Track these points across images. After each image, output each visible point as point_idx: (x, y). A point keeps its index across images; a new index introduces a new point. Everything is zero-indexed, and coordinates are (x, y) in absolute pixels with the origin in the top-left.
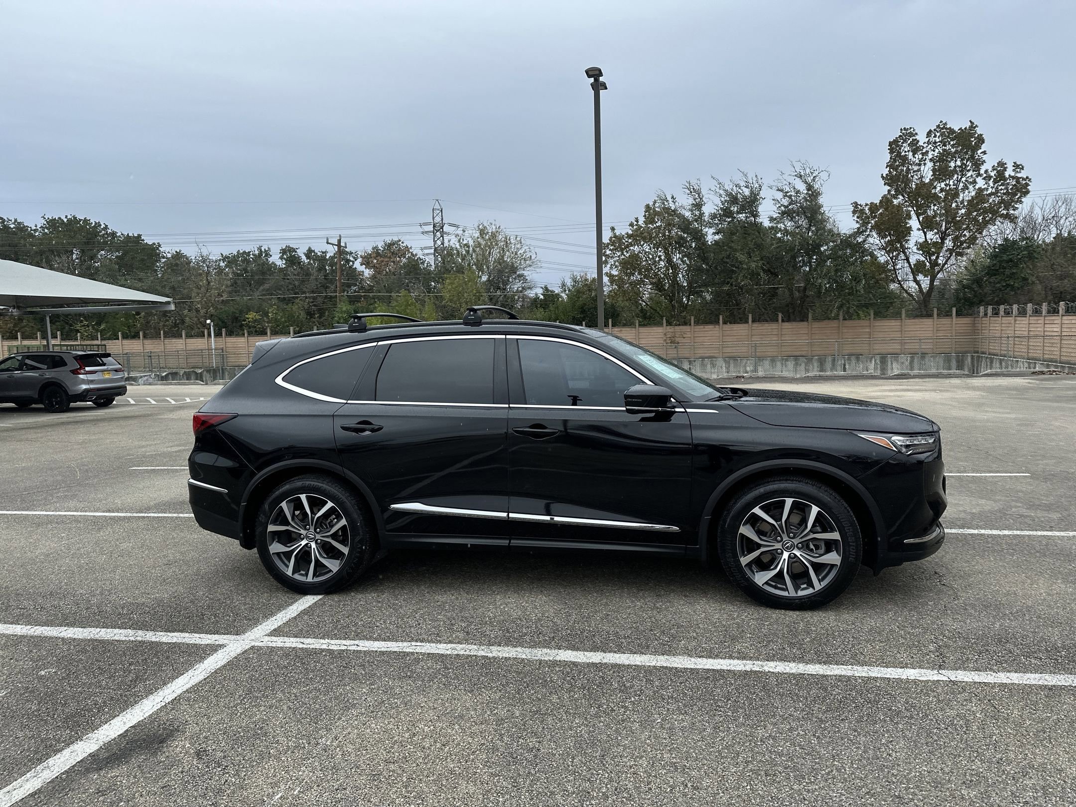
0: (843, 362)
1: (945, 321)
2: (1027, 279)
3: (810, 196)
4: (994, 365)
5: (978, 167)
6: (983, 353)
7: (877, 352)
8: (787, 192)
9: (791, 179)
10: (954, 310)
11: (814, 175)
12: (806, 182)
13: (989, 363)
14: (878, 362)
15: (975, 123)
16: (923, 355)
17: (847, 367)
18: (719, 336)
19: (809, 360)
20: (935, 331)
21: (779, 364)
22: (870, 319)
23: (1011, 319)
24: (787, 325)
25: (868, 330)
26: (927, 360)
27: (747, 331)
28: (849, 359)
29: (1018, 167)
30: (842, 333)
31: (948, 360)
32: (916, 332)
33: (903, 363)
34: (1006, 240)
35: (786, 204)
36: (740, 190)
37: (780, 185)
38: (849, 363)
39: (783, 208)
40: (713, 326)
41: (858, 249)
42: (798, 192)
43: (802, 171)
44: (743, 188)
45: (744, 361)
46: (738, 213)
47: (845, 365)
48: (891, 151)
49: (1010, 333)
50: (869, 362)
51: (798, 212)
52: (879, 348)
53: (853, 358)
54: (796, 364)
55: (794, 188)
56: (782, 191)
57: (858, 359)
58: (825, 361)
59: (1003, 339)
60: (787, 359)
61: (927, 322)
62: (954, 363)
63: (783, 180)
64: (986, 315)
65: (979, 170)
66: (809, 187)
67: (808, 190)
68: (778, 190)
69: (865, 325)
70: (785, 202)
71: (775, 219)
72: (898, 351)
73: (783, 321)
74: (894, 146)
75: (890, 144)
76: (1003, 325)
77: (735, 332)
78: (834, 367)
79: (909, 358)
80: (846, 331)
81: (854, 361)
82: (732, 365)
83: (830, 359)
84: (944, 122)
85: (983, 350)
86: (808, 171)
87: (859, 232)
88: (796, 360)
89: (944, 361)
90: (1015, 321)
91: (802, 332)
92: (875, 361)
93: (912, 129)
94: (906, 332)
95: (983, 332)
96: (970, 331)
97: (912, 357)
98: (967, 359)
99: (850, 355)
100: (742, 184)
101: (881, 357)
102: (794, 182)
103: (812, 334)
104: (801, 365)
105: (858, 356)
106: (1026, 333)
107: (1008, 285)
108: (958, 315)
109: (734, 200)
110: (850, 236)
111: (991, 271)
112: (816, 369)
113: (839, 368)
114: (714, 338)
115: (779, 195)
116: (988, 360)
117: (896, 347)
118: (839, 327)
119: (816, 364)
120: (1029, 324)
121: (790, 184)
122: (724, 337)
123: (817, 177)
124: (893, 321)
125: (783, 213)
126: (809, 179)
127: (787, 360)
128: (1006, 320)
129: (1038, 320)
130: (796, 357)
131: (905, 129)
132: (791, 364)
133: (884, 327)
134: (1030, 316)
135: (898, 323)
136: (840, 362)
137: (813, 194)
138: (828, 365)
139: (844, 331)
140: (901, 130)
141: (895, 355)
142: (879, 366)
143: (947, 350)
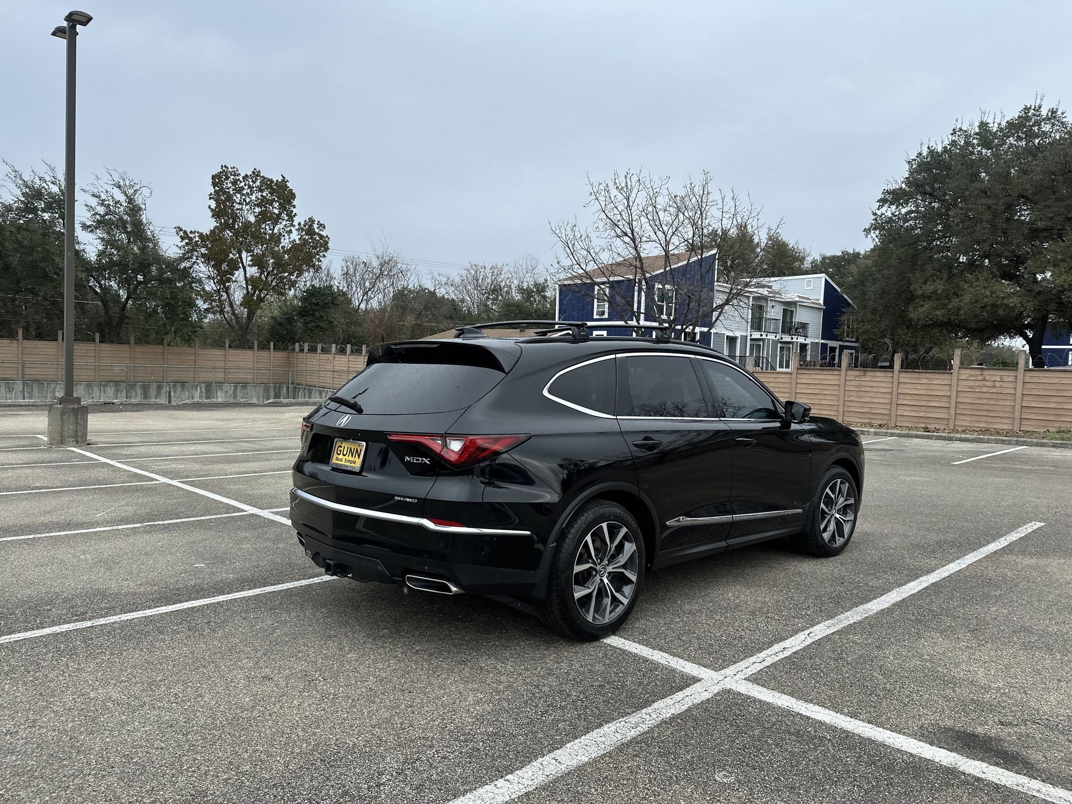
0: (168, 389)
1: (264, 353)
2: (332, 323)
3: (131, 210)
4: (313, 395)
5: (292, 218)
6: (299, 384)
7: (202, 380)
8: (104, 200)
9: (109, 188)
10: (272, 344)
11: (135, 189)
12: (126, 195)
13: (307, 394)
14: (203, 390)
15: (287, 179)
16: (245, 385)
17: (172, 394)
18: (18, 354)
19: (131, 386)
20: (255, 363)
21: (96, 390)
22: (195, 346)
23: (330, 356)
24: (106, 347)
25: (193, 358)
26: (249, 389)
27: (55, 350)
28: (174, 386)
29: (322, 226)
30: (167, 359)
31: (267, 390)
32: (239, 363)
33: (227, 392)
34: (313, 286)
35: (102, 213)
36: (44, 185)
37: (95, 191)
38: (175, 391)
39: (98, 217)
40: (10, 341)
41: (185, 274)
42: (117, 202)
43: (121, 181)
44: (49, 183)
45: (53, 385)
46: (43, 211)
47: (170, 393)
48: (214, 184)
49: (329, 367)
50: (194, 389)
51: (117, 225)
52: (205, 376)
53: (179, 386)
54: (117, 391)
55: (113, 198)
56: (98, 197)
57: (183, 387)
58: (149, 388)
59: (320, 372)
60: (106, 384)
61: (248, 354)
62: (272, 394)
63: (99, 186)
64: (302, 350)
65: (293, 221)
66: (130, 200)
67: (129, 203)
68: (94, 195)
69: (191, 352)
70: (101, 210)
71: (89, 227)
72: (222, 380)
73: (101, 342)
74: (217, 180)
75: (213, 177)
76: (321, 361)
77: (41, 350)
78: (158, 395)
79: (232, 387)
80: (171, 357)
81: (179, 388)
82: (36, 389)
83: (154, 385)
84: (258, 170)
85: (298, 381)
86: (127, 183)
87: (183, 259)
88: (116, 386)
89: (264, 390)
90: (334, 358)
91: (123, 356)
92: (201, 389)
93: (236, 169)
94: (230, 362)
95: (299, 365)
96: (283, 364)
97: (235, 386)
98: (283, 389)
99: (176, 382)
100: (48, 178)
101: (207, 386)
102: (112, 191)
103: (134, 358)
104: (122, 391)
105: (183, 384)
106: (346, 369)
107: (317, 326)
108: (275, 349)
109: (37, 194)
110: (176, 260)
111: (303, 312)
112: (139, 395)
113: (163, 395)
114: (10, 355)
115: (93, 202)
116: (306, 390)
117: (220, 376)
118: (164, 353)
119: (139, 391)
120: (349, 361)
121: (107, 192)
122: (24, 356)
123: (139, 192)
124: (217, 350)
125: (99, 222)
126: (131, 191)
127: (106, 386)
128: (324, 357)
129: (357, 359)
130: (117, 383)
131: (225, 166)
132: (110, 391)
133: (208, 356)
134: (349, 355)
135: (222, 352)
136: (165, 389)
137: (134, 210)
138: (153, 391)
139: (169, 357)
140: (222, 166)
141: (220, 384)
142: (204, 395)
143: (266, 381)
